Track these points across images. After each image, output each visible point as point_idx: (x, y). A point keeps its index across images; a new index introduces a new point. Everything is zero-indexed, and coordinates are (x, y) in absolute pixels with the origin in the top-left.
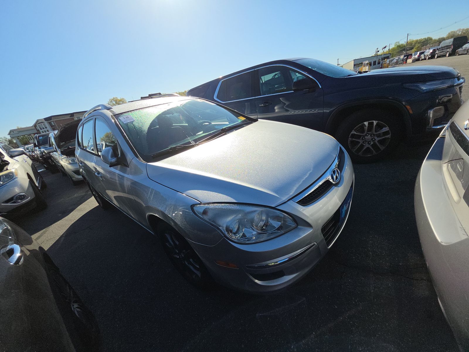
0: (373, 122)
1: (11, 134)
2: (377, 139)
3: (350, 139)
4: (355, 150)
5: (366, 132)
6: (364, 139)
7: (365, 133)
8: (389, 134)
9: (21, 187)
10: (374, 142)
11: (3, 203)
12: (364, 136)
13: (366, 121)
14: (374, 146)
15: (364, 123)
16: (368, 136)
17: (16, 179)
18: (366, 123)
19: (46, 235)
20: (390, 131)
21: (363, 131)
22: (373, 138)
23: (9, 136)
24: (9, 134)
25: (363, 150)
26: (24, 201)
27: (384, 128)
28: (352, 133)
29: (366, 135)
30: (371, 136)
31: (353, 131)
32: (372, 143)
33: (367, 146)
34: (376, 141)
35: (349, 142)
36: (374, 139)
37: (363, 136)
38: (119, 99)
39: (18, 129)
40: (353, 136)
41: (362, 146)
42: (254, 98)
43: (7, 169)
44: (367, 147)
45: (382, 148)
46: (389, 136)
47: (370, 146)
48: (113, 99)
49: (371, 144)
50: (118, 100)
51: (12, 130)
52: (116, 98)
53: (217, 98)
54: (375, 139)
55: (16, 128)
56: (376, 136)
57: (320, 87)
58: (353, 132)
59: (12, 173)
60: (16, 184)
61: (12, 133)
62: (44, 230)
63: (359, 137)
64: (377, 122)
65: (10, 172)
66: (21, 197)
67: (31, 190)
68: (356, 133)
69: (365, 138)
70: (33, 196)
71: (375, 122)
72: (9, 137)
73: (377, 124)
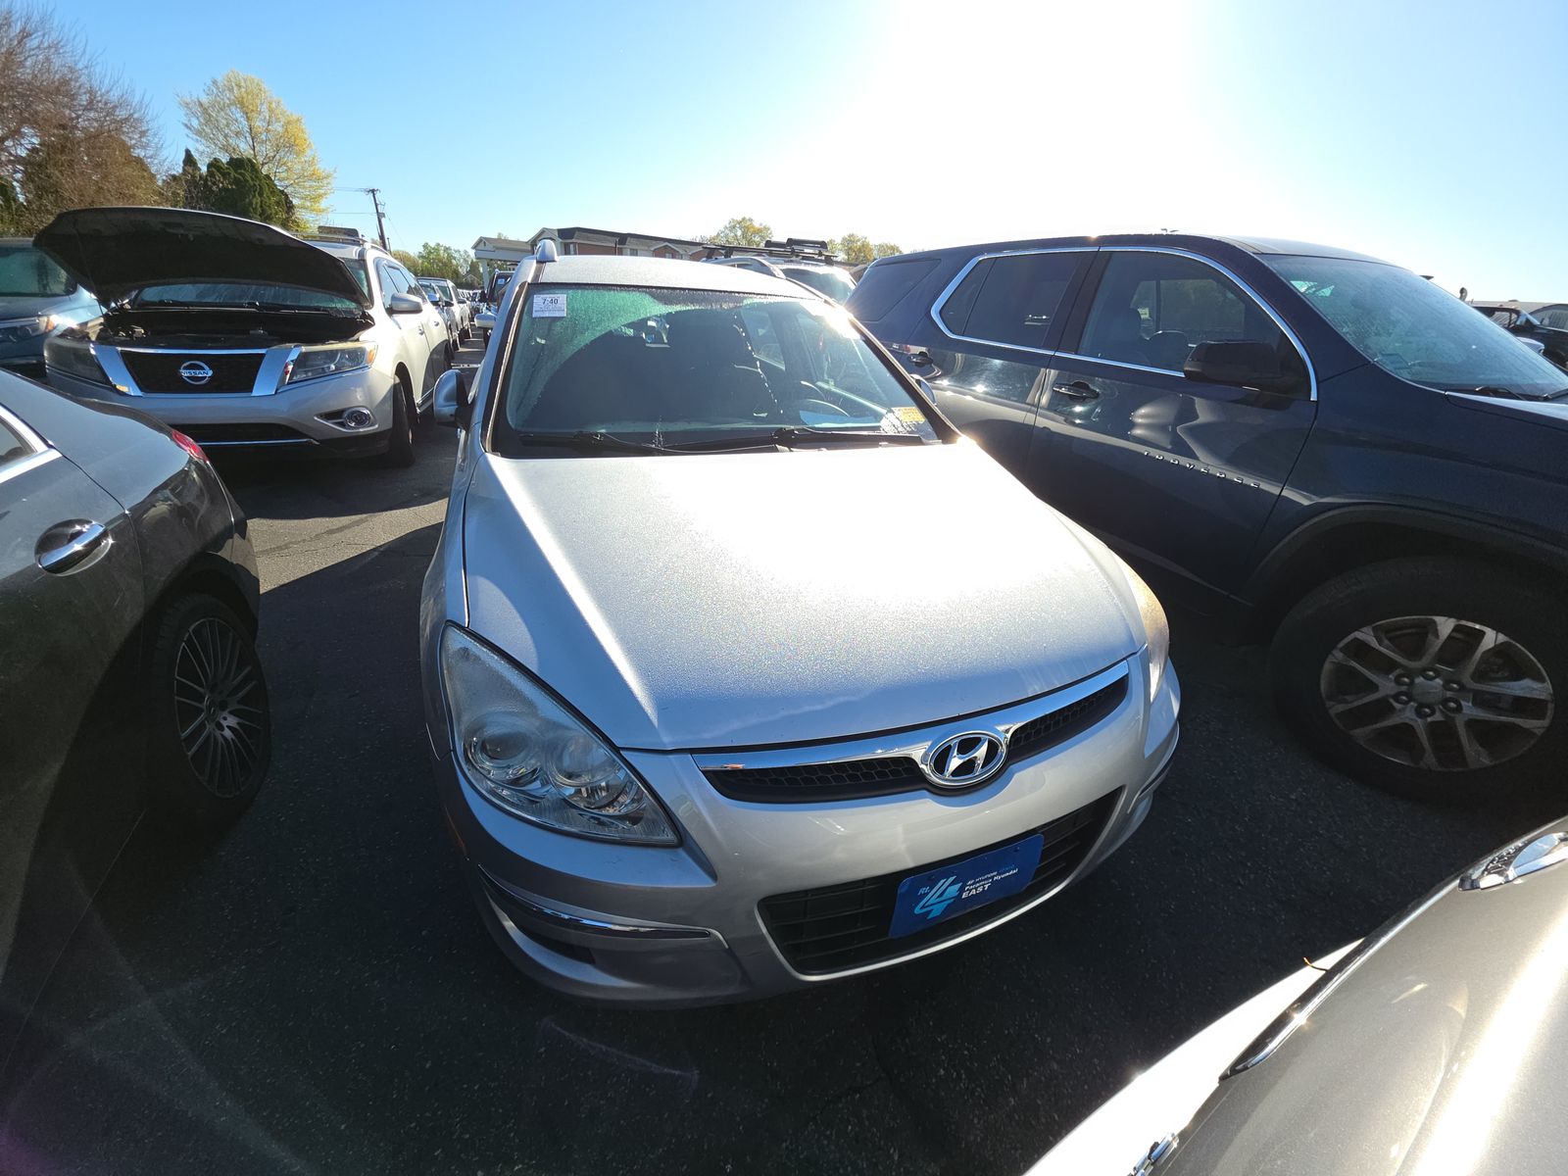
0: (1483, 633)
1: (479, 248)
2: (1469, 709)
3: (1338, 655)
4: (1341, 708)
5: (1425, 661)
6: (1405, 684)
7: (1420, 660)
8: (1542, 717)
9: (369, 393)
10: (1446, 716)
11: (321, 416)
12: (1411, 674)
13: (1450, 617)
14: (1443, 733)
15: (1438, 619)
16: (1432, 679)
17: (366, 370)
18: (1446, 626)
19: (357, 529)
20: (1551, 706)
21: (1415, 652)
22: (1451, 700)
23: (474, 251)
24: (475, 247)
25: (1378, 725)
26: (361, 430)
27: (1527, 682)
28: (1358, 635)
29: (1423, 672)
30: (1446, 686)
31: (1368, 630)
32: (1438, 717)
33: (1407, 715)
34: (1460, 721)
35: (1327, 666)
36: (1452, 705)
37: (1405, 668)
38: (757, 225)
39: (499, 240)
40: (1360, 650)
41: (1383, 708)
42: (1051, 353)
43: (358, 340)
44: (1407, 721)
45: (1477, 756)
46: (1537, 725)
47: (1419, 724)
48: (740, 223)
49: (1429, 719)
50: (753, 227)
51: (486, 238)
52: (750, 220)
53: (941, 312)
54: (1459, 708)
55: (495, 236)
56: (1471, 696)
57: (1314, 397)
58: (1366, 635)
59: (362, 351)
60: (360, 382)
61: (481, 246)
62: (365, 516)
63: (1386, 666)
64: (1502, 638)
65: (360, 348)
66: (360, 419)
67: (389, 407)
68: (1374, 643)
69: (1412, 682)
70: (389, 425)
71: (1491, 638)
72: (472, 253)
73: (1498, 650)
